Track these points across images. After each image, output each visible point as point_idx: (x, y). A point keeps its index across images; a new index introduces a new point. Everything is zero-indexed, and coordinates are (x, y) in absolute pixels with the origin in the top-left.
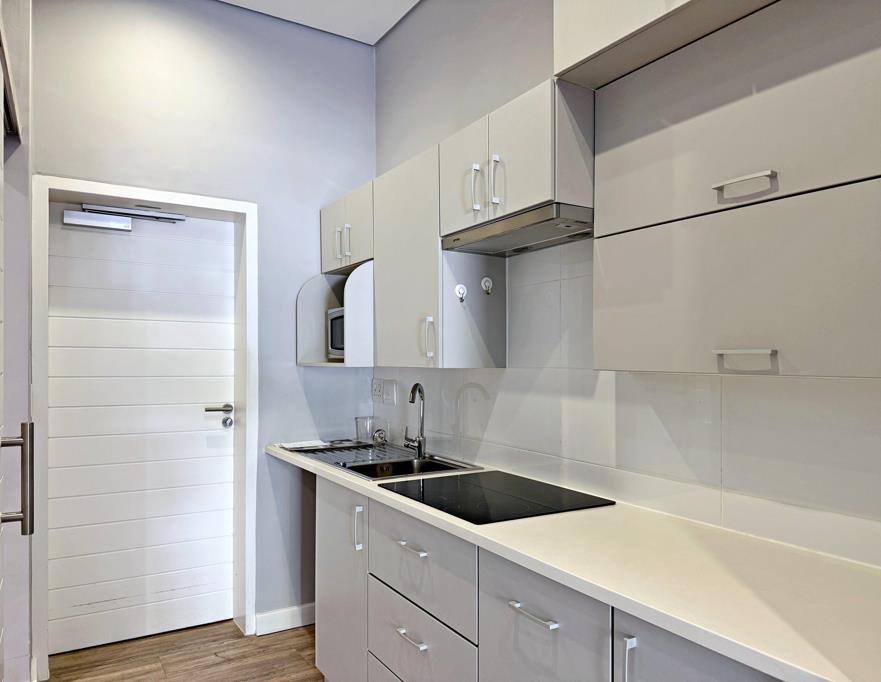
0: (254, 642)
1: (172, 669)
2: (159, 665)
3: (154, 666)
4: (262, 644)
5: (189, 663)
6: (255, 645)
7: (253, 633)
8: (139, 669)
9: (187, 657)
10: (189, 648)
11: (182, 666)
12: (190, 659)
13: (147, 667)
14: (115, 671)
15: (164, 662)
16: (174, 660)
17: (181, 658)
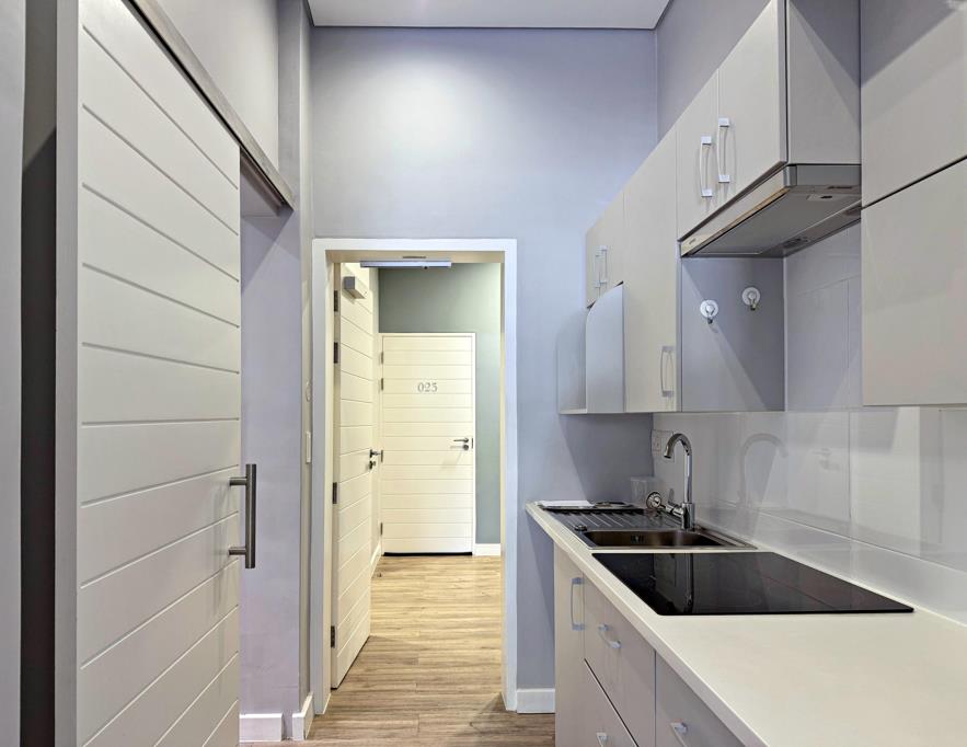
0: (513, 719)
1: (424, 729)
2: (417, 722)
3: (411, 722)
4: (518, 723)
5: (442, 726)
6: (512, 723)
7: (514, 709)
8: (397, 722)
9: (443, 720)
10: (449, 712)
11: (436, 729)
12: (445, 723)
13: (405, 722)
14: (377, 720)
15: (423, 720)
16: (431, 720)
17: (438, 720)
